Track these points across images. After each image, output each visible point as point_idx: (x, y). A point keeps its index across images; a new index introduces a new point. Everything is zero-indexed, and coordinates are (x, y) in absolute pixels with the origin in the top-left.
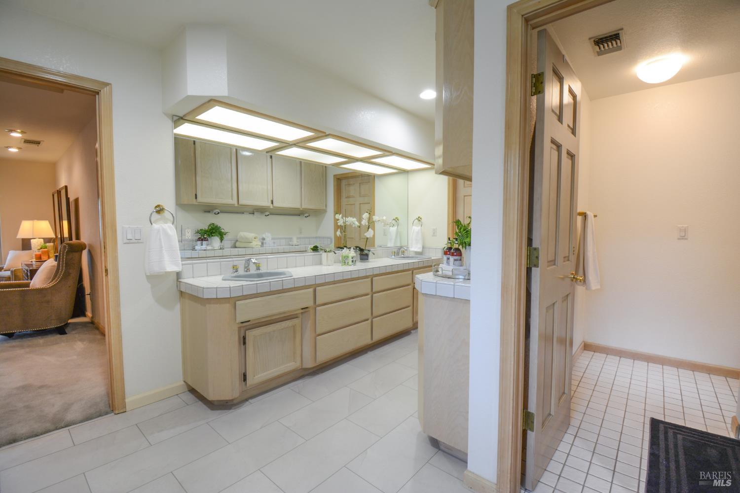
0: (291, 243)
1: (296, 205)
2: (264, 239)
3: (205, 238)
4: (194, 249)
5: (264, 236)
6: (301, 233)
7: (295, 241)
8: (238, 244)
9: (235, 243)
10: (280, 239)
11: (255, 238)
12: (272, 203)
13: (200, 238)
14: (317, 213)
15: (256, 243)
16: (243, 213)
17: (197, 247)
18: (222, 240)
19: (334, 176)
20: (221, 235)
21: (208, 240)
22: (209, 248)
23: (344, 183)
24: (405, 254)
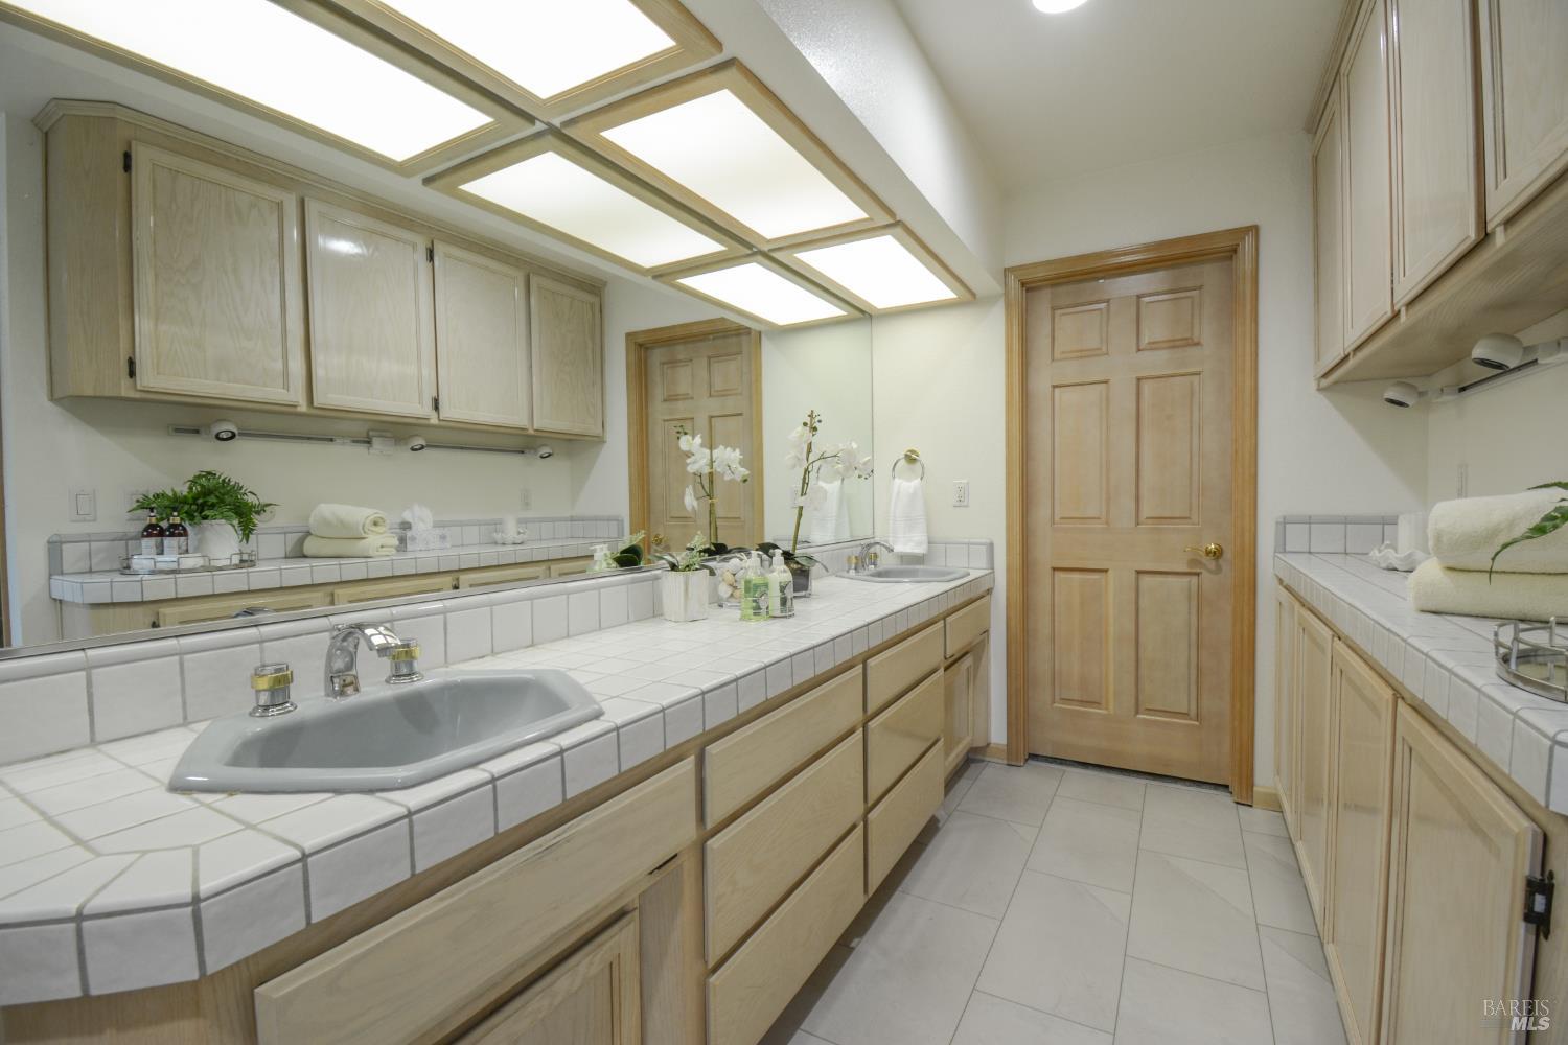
0: (498, 537)
1: (517, 418)
2: (406, 526)
3: (175, 526)
4: (126, 569)
5: (407, 516)
6: (527, 504)
7: (511, 531)
8: (310, 546)
9: (301, 542)
10: (461, 524)
11: (375, 524)
12: (436, 407)
13: (152, 526)
14: (575, 446)
15: (379, 542)
16: (332, 440)
17: (137, 562)
18: (247, 530)
19: (629, 336)
20: (244, 514)
21: (185, 533)
22: (189, 562)
23: (657, 356)
24: (878, 562)
